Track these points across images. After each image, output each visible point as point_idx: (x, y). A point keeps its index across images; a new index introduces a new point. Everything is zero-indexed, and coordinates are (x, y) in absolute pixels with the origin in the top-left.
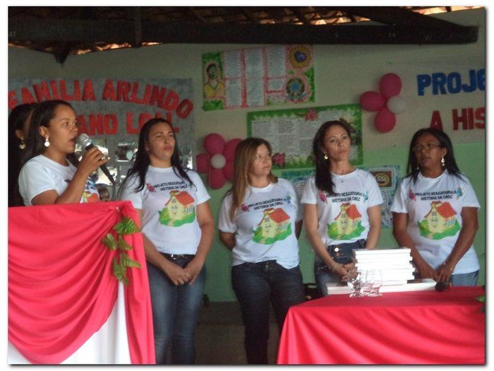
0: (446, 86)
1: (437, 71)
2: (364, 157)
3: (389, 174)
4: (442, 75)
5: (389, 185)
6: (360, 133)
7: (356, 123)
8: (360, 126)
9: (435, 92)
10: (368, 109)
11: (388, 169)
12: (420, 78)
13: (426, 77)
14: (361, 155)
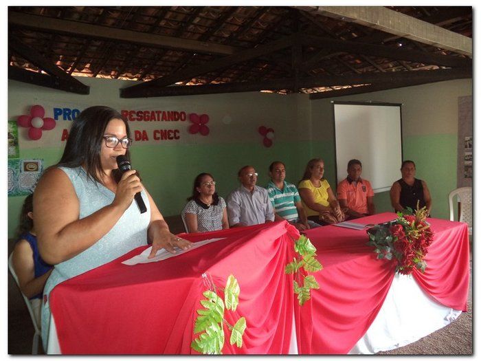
0: (71, 116)
1: (66, 107)
2: (21, 153)
3: (37, 164)
4: (69, 110)
5: (37, 170)
6: (17, 139)
7: (14, 132)
8: (17, 135)
9: (65, 119)
10: (22, 126)
11: (36, 161)
12: (56, 110)
13: (59, 110)
14: (18, 152)
